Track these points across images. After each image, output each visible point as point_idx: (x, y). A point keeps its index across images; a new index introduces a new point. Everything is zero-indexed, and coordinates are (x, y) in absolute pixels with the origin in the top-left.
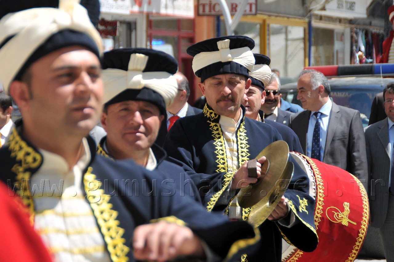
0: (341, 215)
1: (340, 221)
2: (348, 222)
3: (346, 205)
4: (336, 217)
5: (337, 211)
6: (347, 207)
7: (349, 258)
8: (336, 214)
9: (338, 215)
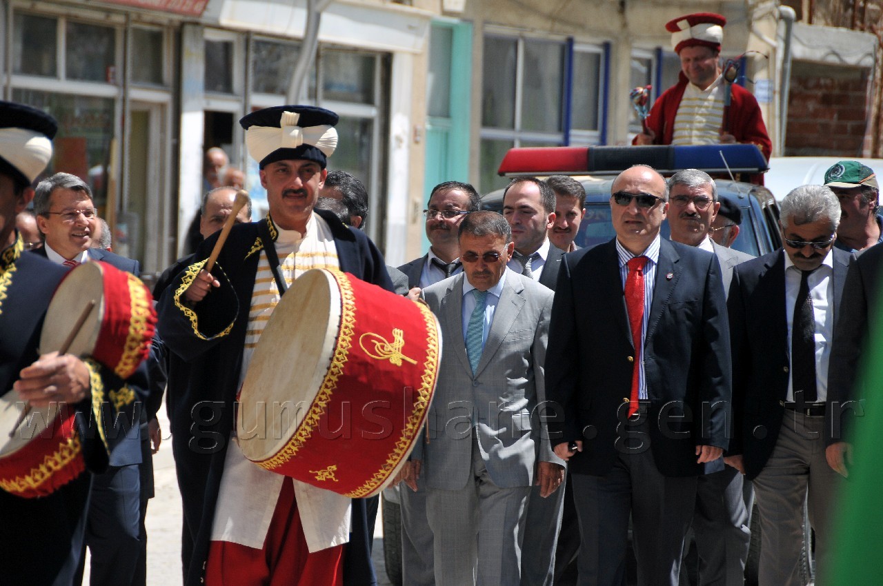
0: (388, 346)
1: (386, 357)
2: (403, 360)
3: (398, 334)
4: (378, 349)
5: (380, 341)
6: (398, 336)
7: (401, 438)
8: (378, 344)
9: (383, 347)
